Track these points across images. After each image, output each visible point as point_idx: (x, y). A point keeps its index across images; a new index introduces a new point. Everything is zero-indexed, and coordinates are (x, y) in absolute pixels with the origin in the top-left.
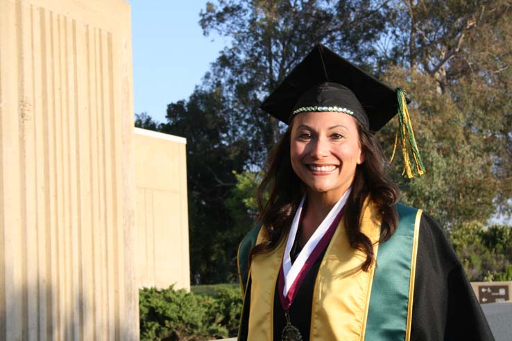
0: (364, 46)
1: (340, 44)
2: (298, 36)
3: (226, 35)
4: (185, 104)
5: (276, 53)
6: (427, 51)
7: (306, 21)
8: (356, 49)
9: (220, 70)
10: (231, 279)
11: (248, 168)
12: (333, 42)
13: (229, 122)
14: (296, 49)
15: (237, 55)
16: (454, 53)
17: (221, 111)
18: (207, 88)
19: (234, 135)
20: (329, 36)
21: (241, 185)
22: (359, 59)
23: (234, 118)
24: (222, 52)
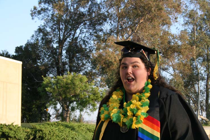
0: (98, 27)
1: (88, 26)
2: (71, 22)
3: (42, 20)
4: (23, 47)
5: (62, 28)
6: (124, 31)
7: (75, 16)
8: (95, 29)
9: (38, 34)
10: (39, 121)
11: (48, 75)
12: (86, 25)
13: (41, 56)
14: (70, 27)
15: (46, 28)
16: (135, 32)
17: (38, 51)
18: (32, 41)
19: (43, 61)
20: (84, 23)
21: (45, 82)
22: (96, 33)
23: (43, 54)
24: (39, 26)
